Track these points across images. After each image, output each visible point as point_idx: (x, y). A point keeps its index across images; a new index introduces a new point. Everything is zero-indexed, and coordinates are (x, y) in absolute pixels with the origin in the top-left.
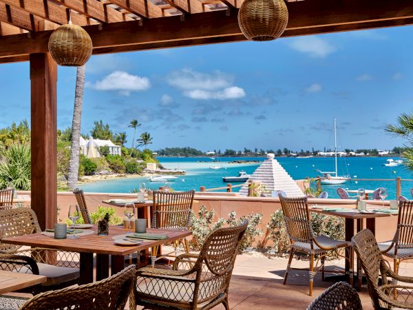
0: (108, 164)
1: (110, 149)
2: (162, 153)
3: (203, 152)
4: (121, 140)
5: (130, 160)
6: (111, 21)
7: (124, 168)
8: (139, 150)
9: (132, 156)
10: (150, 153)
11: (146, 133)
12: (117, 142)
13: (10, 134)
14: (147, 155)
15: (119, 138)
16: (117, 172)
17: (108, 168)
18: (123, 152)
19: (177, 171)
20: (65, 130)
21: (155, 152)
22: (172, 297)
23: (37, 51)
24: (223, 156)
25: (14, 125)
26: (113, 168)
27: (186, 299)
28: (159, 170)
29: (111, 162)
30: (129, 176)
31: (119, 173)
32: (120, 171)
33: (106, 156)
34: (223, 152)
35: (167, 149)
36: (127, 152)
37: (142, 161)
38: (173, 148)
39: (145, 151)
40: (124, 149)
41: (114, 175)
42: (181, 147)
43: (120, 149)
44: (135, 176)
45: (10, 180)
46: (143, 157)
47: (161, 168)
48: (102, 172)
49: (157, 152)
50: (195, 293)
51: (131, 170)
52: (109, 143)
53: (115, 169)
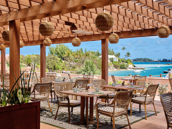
0: (113, 65)
1: (114, 59)
2: (135, 60)
3: (153, 60)
4: (118, 55)
5: (122, 63)
6: (123, 31)
7: (120, 67)
8: (125, 60)
9: (123, 62)
10: (130, 60)
11: (128, 52)
12: (117, 56)
13: (76, 53)
14: (129, 61)
15: (117, 55)
16: (116, 68)
17: (113, 67)
18: (119, 60)
19: (141, 68)
20: (96, 52)
21: (132, 60)
22: (140, 100)
23: (104, 38)
24: (162, 61)
25: (77, 50)
26: (115, 67)
27: (143, 101)
28: (134, 67)
29: (114, 64)
30: (122, 70)
31: (117, 68)
32: (118, 68)
33: (112, 62)
34: (162, 60)
35: (137, 58)
36: (120, 60)
37: (127, 64)
38: (140, 58)
39: (128, 60)
40: (119, 59)
41: (116, 69)
42: (143, 58)
43: (118, 59)
44: (124, 70)
45: (86, 71)
46: (127, 62)
47: (135, 66)
48: (111, 68)
49: (133, 60)
50: (145, 99)
51: (122, 67)
52: (113, 56)
53: (116, 67)
